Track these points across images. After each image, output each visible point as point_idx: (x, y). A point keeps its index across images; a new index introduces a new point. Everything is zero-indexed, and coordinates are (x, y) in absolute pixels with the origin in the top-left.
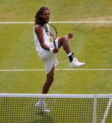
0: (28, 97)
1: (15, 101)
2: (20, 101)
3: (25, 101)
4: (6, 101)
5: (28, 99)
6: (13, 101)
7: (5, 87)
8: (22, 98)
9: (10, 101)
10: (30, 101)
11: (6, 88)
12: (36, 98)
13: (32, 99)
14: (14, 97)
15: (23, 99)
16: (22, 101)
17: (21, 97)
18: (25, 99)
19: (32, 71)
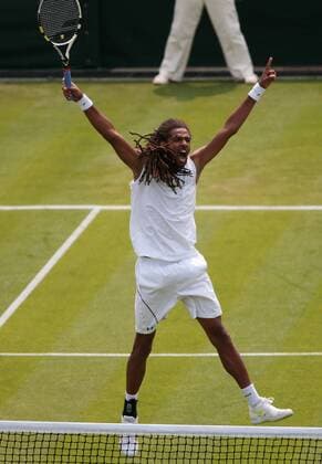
0: (294, 437)
1: (253, 449)
2: (268, 450)
3: (283, 450)
4: (224, 449)
5: (292, 443)
6: (246, 448)
7: (224, 406)
8: (276, 439)
9: (238, 449)
10: (298, 450)
11: (226, 409)
12: (317, 441)
13: (306, 444)
14: (249, 436)
15: (278, 443)
16: (276, 450)
17: (274, 437)
18: (285, 443)
19: (305, 357)
